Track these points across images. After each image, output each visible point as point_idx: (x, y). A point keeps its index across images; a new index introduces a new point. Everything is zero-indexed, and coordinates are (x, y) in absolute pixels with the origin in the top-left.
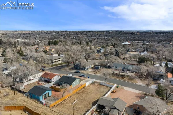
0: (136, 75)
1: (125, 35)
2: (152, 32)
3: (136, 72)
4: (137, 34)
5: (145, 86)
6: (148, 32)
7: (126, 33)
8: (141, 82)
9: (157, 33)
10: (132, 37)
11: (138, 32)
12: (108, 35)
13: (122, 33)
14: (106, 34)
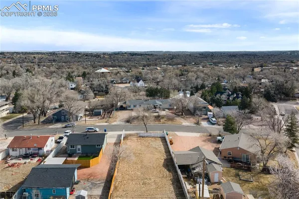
0: (171, 113)
1: (86, 58)
2: (126, 53)
3: (168, 109)
4: (104, 57)
5: (195, 125)
6: (120, 54)
7: (87, 55)
8: (185, 121)
9: (133, 55)
10: (99, 62)
11: (104, 54)
12: (56, 59)
13: (80, 55)
14: (52, 57)
